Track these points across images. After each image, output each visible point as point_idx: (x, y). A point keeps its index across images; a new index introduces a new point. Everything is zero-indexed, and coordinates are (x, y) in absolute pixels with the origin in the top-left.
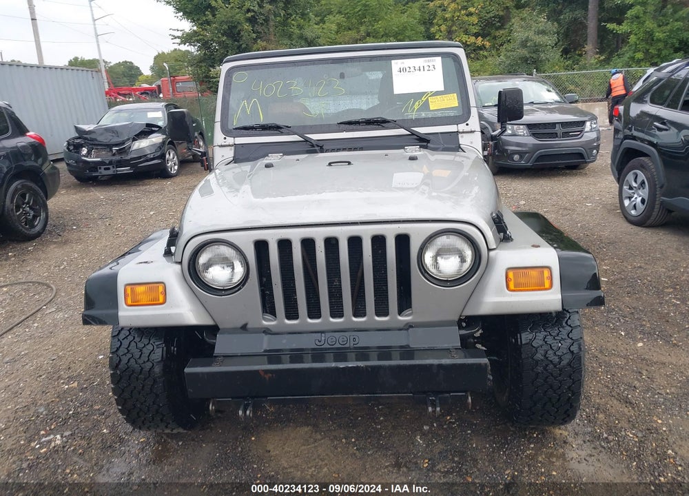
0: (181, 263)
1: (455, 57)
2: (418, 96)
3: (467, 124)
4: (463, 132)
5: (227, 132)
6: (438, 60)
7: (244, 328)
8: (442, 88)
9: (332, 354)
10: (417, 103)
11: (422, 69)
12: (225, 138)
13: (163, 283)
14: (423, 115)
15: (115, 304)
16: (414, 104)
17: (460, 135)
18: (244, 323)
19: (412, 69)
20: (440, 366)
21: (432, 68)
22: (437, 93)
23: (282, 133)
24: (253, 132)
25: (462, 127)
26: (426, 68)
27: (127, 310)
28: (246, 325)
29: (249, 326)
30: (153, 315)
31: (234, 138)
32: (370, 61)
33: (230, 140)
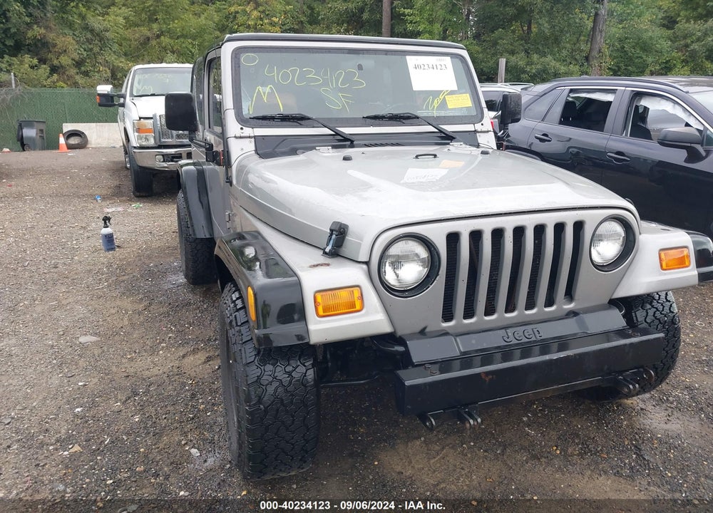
0: (367, 263)
1: (462, 58)
2: (436, 94)
3: (482, 124)
4: (481, 132)
5: (243, 121)
6: (448, 59)
7: (423, 332)
8: (456, 89)
9: (519, 350)
10: (436, 101)
11: (435, 67)
12: (242, 129)
13: (358, 286)
14: (442, 113)
15: (303, 317)
16: (433, 102)
17: (478, 134)
18: (423, 326)
19: (426, 67)
20: (631, 344)
21: (443, 67)
22: (452, 93)
23: (301, 124)
24: (272, 122)
25: (478, 127)
26: (439, 67)
27: (320, 322)
28: (425, 328)
29: (427, 330)
30: (353, 325)
31: (253, 128)
32: (386, 54)
33: (248, 131)
